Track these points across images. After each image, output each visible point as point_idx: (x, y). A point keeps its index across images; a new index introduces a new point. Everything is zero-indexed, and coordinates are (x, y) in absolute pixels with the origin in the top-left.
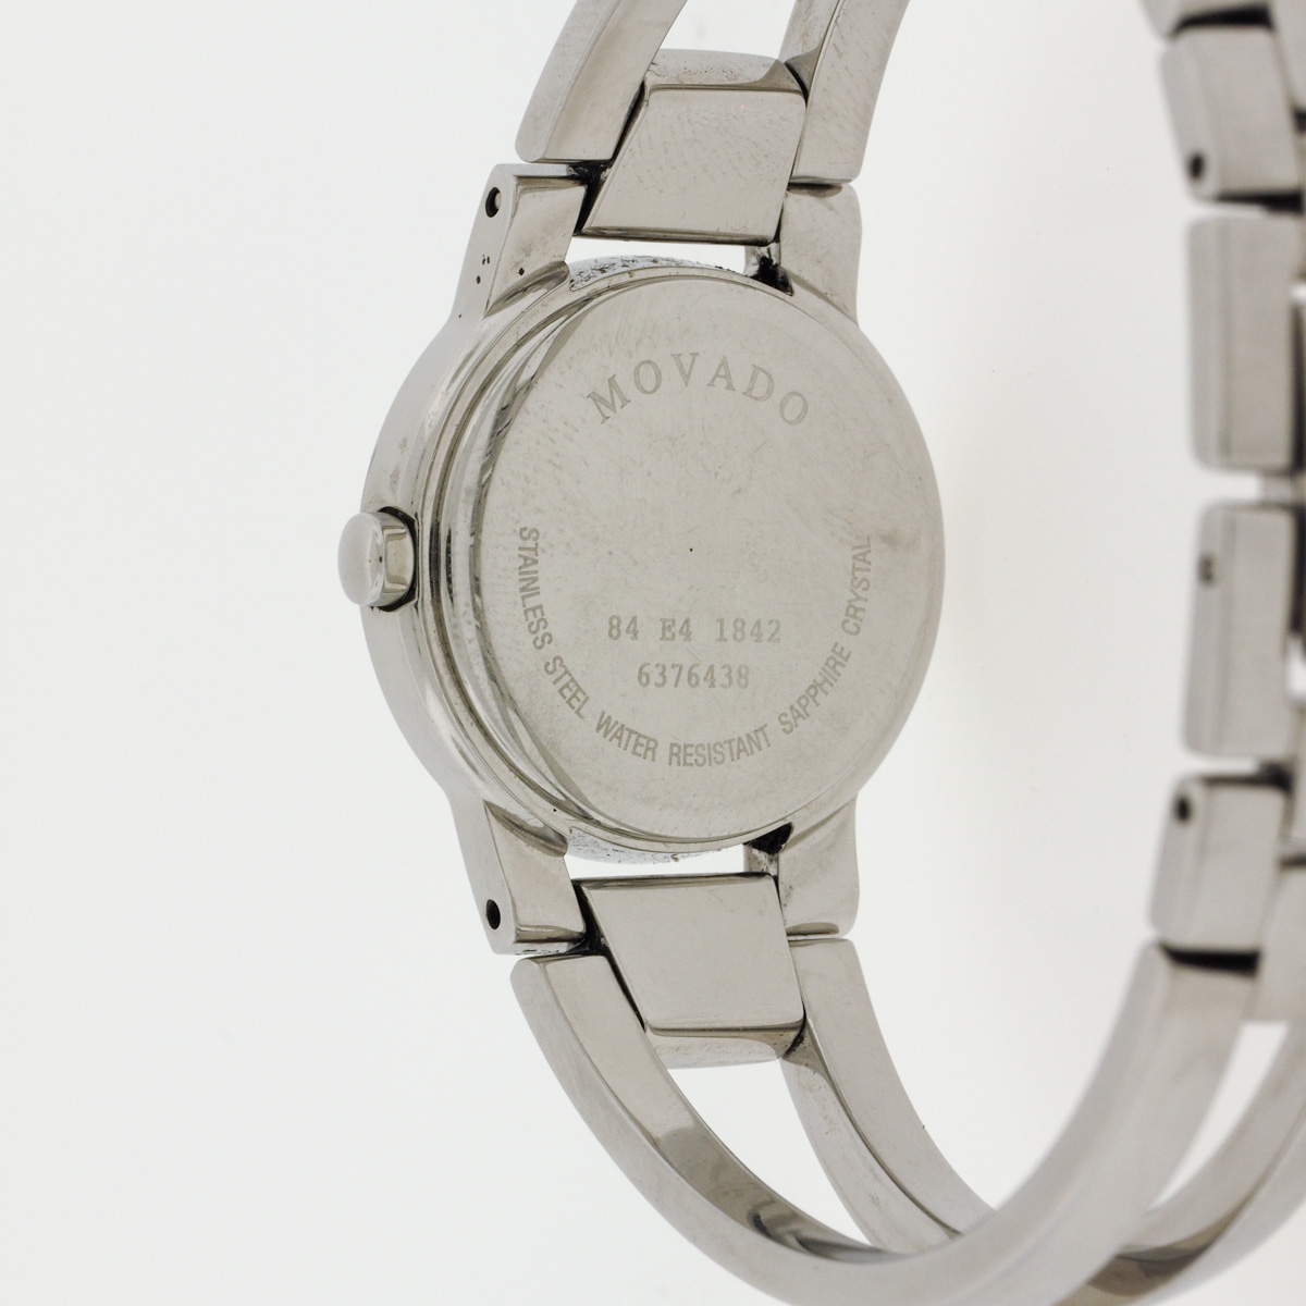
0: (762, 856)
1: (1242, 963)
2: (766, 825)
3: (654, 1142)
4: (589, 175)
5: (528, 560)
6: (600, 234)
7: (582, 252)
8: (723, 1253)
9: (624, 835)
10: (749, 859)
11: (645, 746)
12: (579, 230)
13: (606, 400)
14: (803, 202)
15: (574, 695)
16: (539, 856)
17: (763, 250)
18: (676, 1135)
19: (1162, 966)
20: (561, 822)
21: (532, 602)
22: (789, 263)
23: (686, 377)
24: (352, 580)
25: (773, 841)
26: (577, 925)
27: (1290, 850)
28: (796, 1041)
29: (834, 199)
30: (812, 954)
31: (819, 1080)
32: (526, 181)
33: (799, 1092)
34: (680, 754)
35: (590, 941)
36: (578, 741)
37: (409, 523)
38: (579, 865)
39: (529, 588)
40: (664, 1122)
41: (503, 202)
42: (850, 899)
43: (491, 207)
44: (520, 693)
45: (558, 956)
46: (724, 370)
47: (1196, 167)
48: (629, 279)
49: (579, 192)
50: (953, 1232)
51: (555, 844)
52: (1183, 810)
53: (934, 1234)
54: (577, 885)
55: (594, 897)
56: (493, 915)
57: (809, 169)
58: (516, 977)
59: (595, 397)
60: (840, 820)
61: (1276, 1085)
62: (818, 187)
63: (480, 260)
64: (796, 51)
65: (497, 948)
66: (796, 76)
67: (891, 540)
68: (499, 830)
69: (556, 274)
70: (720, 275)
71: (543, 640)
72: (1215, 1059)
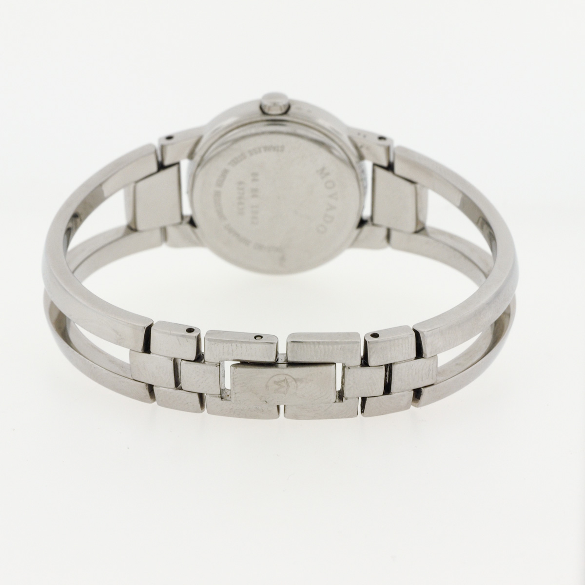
0: (188, 220)
1: (147, 349)
2: (197, 220)
3: (101, 185)
4: (390, 167)
5: (275, 148)
6: (374, 171)
7: (368, 165)
8: (68, 204)
9: (193, 177)
10: (187, 217)
11: (220, 183)
12: (375, 165)
13: (323, 172)
14: (383, 233)
15: (235, 162)
16: (187, 151)
17: (369, 220)
18: (102, 192)
19: (147, 325)
20: (197, 158)
21: (262, 150)
22: (366, 228)
23: (331, 196)
24: (269, 96)
25: (192, 223)
26: (166, 163)
27: (179, 361)
28: (132, 228)
29: (385, 242)
30: (158, 234)
31: (120, 235)
32: (388, 149)
33: (117, 230)
34: (218, 194)
35: (161, 167)
36: (221, 164)
37: (286, 113)
38: (185, 164)
39: (267, 149)
40: (106, 189)
41: (382, 142)
42: (175, 245)
43: (381, 138)
44: (236, 146)
45: (157, 157)
46: (332, 208)
47: (375, 335)
48: (360, 179)
49: (385, 164)
50: (73, 272)
51: (191, 156)
52: (190, 330)
53: (72, 267)
54: (178, 164)
55: (175, 169)
56: (169, 138)
57: (394, 234)
58: (150, 145)
59: (323, 169)
60: (198, 242)
61: (112, 360)
62: (388, 237)
63: (365, 135)
64: (429, 230)
65: (160, 140)
66: (421, 230)
67: (283, 259)
68: (194, 140)
69: (361, 158)
70: (362, 207)
71: (251, 153)
72: (119, 342)
